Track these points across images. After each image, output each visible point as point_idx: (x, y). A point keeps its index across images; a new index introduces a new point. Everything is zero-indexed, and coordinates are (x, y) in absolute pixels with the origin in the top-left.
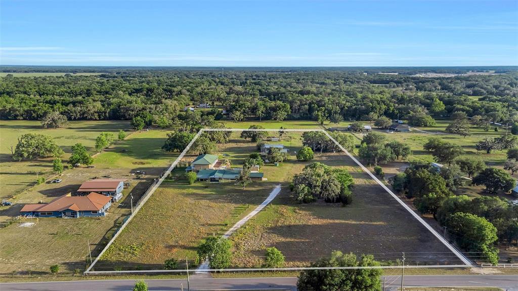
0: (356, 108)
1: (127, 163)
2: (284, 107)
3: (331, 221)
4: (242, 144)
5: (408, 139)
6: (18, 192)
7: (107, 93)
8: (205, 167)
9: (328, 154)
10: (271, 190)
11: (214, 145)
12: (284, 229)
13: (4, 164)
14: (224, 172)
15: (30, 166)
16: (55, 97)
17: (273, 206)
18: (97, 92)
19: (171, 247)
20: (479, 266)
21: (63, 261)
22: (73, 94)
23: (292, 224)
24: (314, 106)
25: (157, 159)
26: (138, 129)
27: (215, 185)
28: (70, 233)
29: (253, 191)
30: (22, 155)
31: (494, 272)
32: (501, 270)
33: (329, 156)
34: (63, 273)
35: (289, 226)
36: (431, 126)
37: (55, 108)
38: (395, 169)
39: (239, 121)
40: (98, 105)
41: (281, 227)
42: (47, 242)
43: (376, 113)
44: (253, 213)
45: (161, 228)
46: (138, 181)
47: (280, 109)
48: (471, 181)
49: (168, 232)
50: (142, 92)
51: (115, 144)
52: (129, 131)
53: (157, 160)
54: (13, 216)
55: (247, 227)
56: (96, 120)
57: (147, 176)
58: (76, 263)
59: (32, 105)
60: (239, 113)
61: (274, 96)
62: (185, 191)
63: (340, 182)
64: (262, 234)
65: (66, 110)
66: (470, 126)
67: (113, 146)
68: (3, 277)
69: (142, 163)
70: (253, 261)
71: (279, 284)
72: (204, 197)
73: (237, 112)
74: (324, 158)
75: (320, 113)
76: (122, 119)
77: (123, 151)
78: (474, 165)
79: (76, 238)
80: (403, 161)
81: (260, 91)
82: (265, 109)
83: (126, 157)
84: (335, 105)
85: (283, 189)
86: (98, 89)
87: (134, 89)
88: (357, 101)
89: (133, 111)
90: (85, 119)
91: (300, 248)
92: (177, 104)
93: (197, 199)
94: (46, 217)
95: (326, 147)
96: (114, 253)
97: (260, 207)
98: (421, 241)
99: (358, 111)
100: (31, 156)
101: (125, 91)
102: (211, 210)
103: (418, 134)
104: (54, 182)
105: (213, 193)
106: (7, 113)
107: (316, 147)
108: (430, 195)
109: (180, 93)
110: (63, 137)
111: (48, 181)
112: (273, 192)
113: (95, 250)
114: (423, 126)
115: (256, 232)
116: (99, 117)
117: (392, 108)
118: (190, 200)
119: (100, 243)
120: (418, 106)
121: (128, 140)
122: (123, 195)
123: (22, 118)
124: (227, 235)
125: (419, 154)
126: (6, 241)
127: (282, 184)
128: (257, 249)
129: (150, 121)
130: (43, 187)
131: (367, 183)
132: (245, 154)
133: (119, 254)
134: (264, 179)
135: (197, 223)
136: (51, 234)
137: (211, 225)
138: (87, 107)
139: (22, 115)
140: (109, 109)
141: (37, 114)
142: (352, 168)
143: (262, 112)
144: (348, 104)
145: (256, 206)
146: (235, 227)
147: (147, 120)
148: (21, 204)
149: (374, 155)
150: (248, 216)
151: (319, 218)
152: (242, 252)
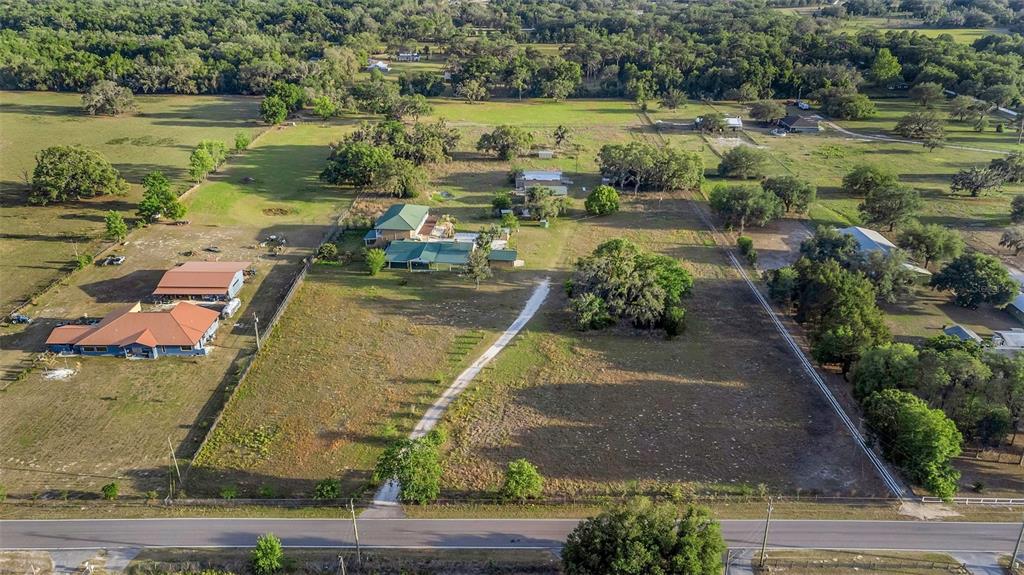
0: (715, 74)
1: (251, 211)
2: (569, 69)
3: (641, 376)
4: (479, 164)
5: (814, 153)
6: (43, 288)
7: (213, 22)
8: (403, 235)
9: (651, 196)
10: (529, 291)
11: (422, 175)
12: (549, 395)
13: (14, 210)
14: (438, 248)
15: (63, 217)
16: (109, 34)
17: (531, 335)
18: (195, 20)
19: (330, 437)
20: (917, 499)
21: (127, 468)
22: (145, 23)
23: (566, 381)
24: (629, 69)
25: (309, 201)
26: (274, 123)
27: (421, 278)
28: (140, 398)
29: (492, 295)
30: (46, 194)
31: (944, 514)
32: (959, 510)
33: (651, 203)
34: (128, 498)
35: (560, 388)
36: (865, 119)
37: (109, 65)
38: (780, 236)
39: (476, 99)
40: (194, 59)
41: (542, 388)
42: (98, 419)
43: (756, 84)
44: (492, 352)
45: (313, 386)
46: (272, 263)
47: (560, 74)
48: (928, 276)
49: (327, 399)
50: (283, 21)
51: (229, 160)
52: (258, 125)
53: (313, 205)
54: (33, 351)
55: (478, 389)
56: (192, 94)
57: (289, 251)
58: (152, 473)
59: (62, 56)
60: (477, 85)
61: (552, 30)
62: (363, 292)
63: (665, 287)
64: (506, 405)
65: (132, 71)
66: (946, 116)
67: (226, 166)
68: (16, 505)
69: (283, 212)
70: (484, 475)
71: (529, 536)
72: (398, 307)
73: (474, 82)
74: (641, 208)
75: (640, 85)
76: (244, 92)
77: (243, 180)
78: (940, 242)
79: (151, 409)
80: (797, 216)
81: (523, 15)
82: (530, 73)
83: (249, 196)
84: (674, 65)
85: (554, 291)
86: (195, 13)
87: (268, 14)
88: (719, 52)
89: (264, 76)
90: (170, 91)
91: (575, 443)
92: (353, 57)
93: (385, 314)
94: (95, 354)
95: (646, 180)
96: (223, 448)
97: (506, 337)
98: (814, 432)
99: (719, 80)
100: (65, 197)
101: (250, 19)
102: (411, 341)
103: (835, 140)
104: (111, 263)
105: (417, 298)
106: (16, 75)
107: (626, 180)
108: (841, 332)
109: (360, 27)
110: (127, 139)
111: (98, 258)
112: (533, 297)
113: (186, 440)
114: (849, 117)
115: (495, 402)
116: (199, 89)
117: (788, 73)
118: (371, 316)
119: (198, 421)
120: (843, 67)
121: (254, 151)
122: (243, 301)
123: (44, 87)
124: (439, 408)
125: (833, 198)
126: (20, 414)
127: (555, 277)
128: (494, 443)
129: (299, 102)
130: (88, 274)
131: (721, 276)
132: (484, 194)
133: (232, 452)
134: (518, 263)
135: (381, 376)
136: (106, 399)
137: (408, 381)
138: (172, 67)
139: (45, 82)
140: (217, 72)
141: (74, 79)
142: (695, 234)
143: (524, 81)
144: (700, 62)
145: (498, 334)
146: (456, 388)
147: (292, 101)
148: (47, 320)
149: (739, 208)
150: (481, 359)
151: (617, 368)
152: (465, 450)
